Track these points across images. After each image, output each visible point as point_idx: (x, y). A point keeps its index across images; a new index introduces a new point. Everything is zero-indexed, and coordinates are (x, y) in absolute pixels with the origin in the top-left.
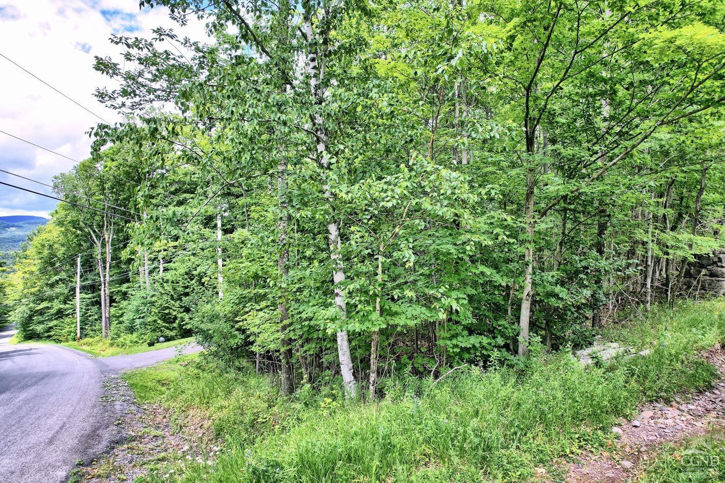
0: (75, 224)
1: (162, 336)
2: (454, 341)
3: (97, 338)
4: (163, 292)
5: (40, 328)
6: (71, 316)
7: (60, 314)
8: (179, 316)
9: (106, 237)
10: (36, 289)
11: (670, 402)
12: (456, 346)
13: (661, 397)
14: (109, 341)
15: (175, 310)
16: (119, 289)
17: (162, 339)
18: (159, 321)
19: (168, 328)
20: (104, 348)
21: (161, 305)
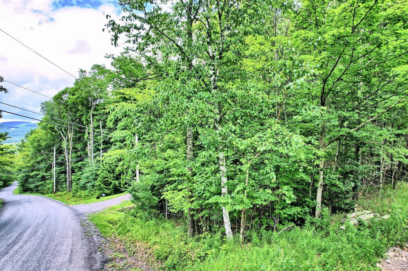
0: (52, 129)
1: (104, 193)
2: (284, 211)
3: (65, 192)
4: (104, 169)
5: (32, 186)
6: (49, 180)
7: (43, 178)
8: (113, 182)
9: (69, 136)
10: (30, 164)
11: (403, 247)
12: (285, 213)
13: (398, 244)
14: (71, 194)
15: (110, 179)
16: (76, 165)
17: (104, 195)
18: (102, 185)
19: (107, 189)
20: (69, 198)
21: (103, 176)
